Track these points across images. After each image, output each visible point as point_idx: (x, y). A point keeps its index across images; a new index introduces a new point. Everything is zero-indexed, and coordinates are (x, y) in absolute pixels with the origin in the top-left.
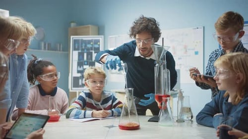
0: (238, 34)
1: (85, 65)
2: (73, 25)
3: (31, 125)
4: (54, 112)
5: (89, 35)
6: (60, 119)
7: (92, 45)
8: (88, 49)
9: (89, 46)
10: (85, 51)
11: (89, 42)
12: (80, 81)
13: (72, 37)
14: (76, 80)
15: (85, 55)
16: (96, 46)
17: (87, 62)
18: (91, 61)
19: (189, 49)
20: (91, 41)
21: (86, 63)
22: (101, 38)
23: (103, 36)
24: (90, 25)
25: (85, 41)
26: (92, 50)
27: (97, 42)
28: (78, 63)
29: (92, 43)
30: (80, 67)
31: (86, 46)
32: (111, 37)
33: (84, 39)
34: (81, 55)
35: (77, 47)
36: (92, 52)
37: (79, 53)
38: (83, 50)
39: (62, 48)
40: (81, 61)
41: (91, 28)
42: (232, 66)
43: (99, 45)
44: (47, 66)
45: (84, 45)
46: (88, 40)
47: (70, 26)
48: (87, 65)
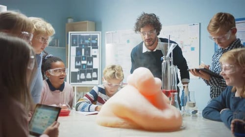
0: (230, 32)
1: (83, 60)
2: (70, 20)
3: (47, 117)
4: (64, 106)
5: (86, 31)
6: (70, 114)
7: (90, 41)
8: (86, 45)
9: (87, 42)
10: (83, 46)
11: (87, 38)
12: (78, 76)
13: (70, 33)
14: (74, 75)
15: (83, 50)
16: (94, 42)
17: (85, 57)
18: (88, 56)
19: (186, 45)
20: (89, 36)
21: (84, 59)
22: (98, 34)
23: (100, 32)
24: (87, 21)
25: (83, 36)
26: (90, 45)
27: (95, 38)
28: (76, 58)
29: (89, 39)
30: (78, 63)
31: (83, 42)
32: (107, 32)
33: (82, 35)
34: (79, 51)
35: (75, 43)
36: (90, 48)
37: (77, 48)
38: (81, 45)
39: (60, 43)
40: (79, 57)
41: (89, 24)
42: (237, 61)
43: (97, 41)
44: (55, 61)
45: (81, 41)
46: (86, 36)
47: (67, 22)
48: (85, 60)
